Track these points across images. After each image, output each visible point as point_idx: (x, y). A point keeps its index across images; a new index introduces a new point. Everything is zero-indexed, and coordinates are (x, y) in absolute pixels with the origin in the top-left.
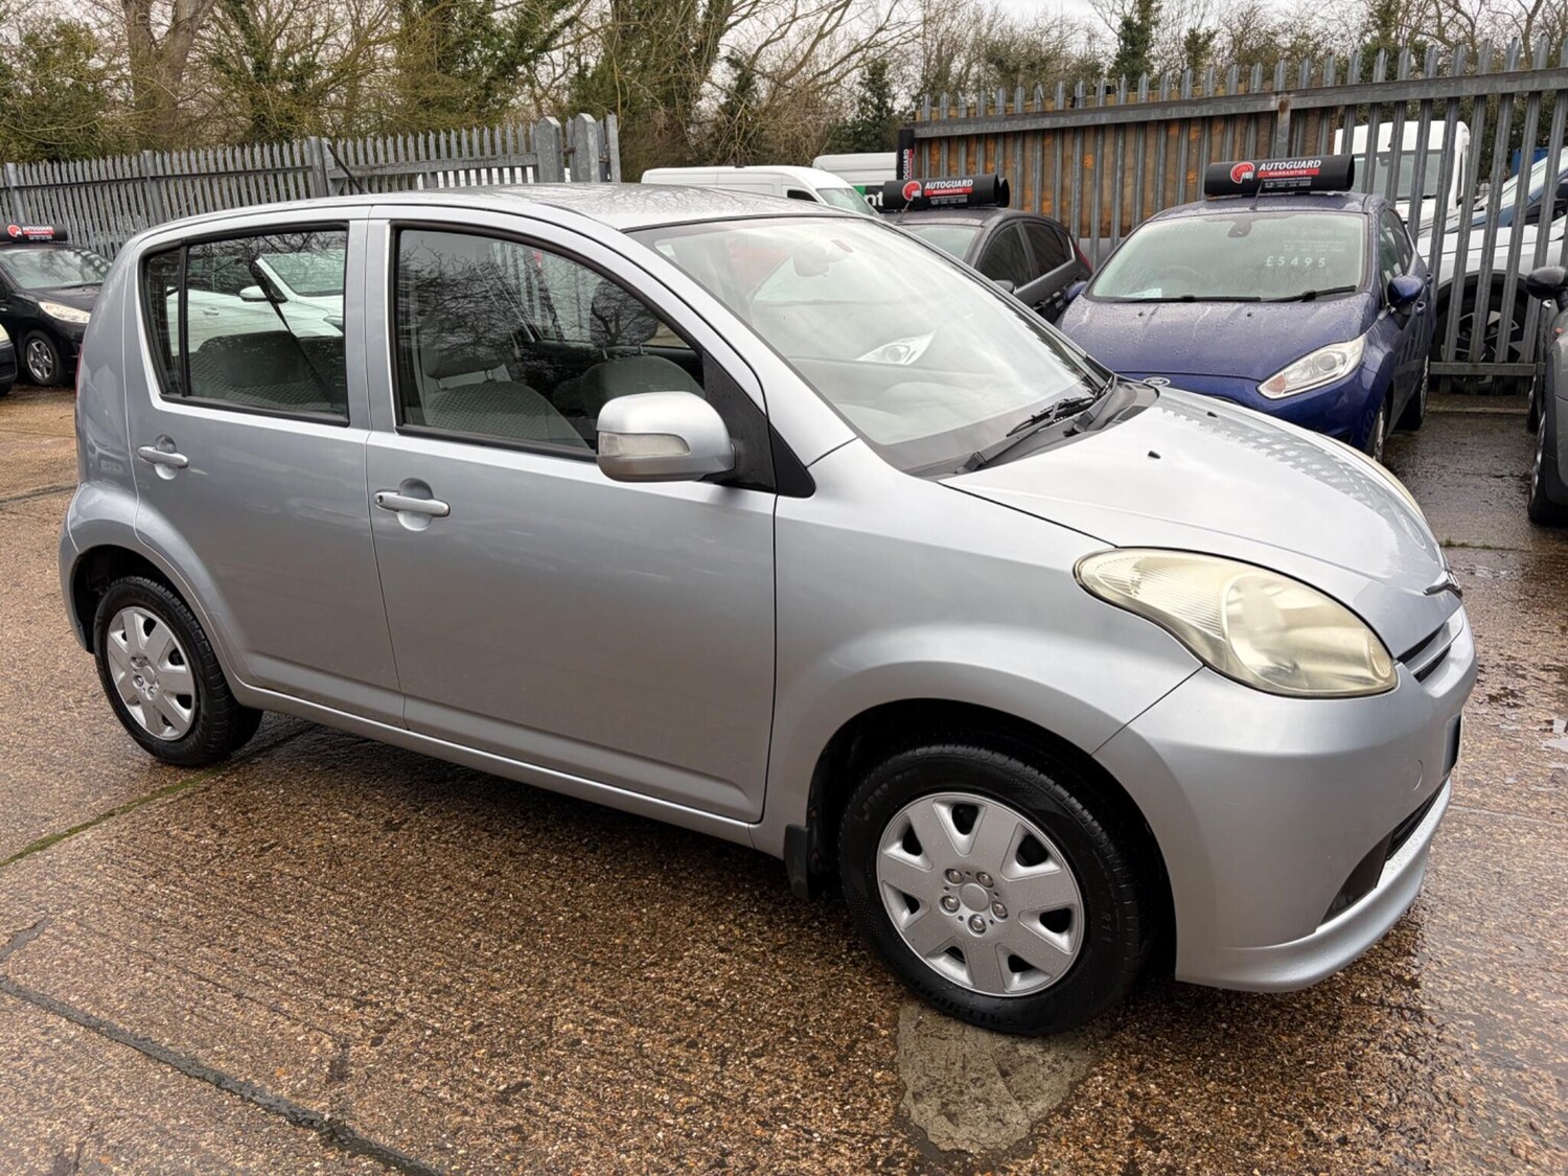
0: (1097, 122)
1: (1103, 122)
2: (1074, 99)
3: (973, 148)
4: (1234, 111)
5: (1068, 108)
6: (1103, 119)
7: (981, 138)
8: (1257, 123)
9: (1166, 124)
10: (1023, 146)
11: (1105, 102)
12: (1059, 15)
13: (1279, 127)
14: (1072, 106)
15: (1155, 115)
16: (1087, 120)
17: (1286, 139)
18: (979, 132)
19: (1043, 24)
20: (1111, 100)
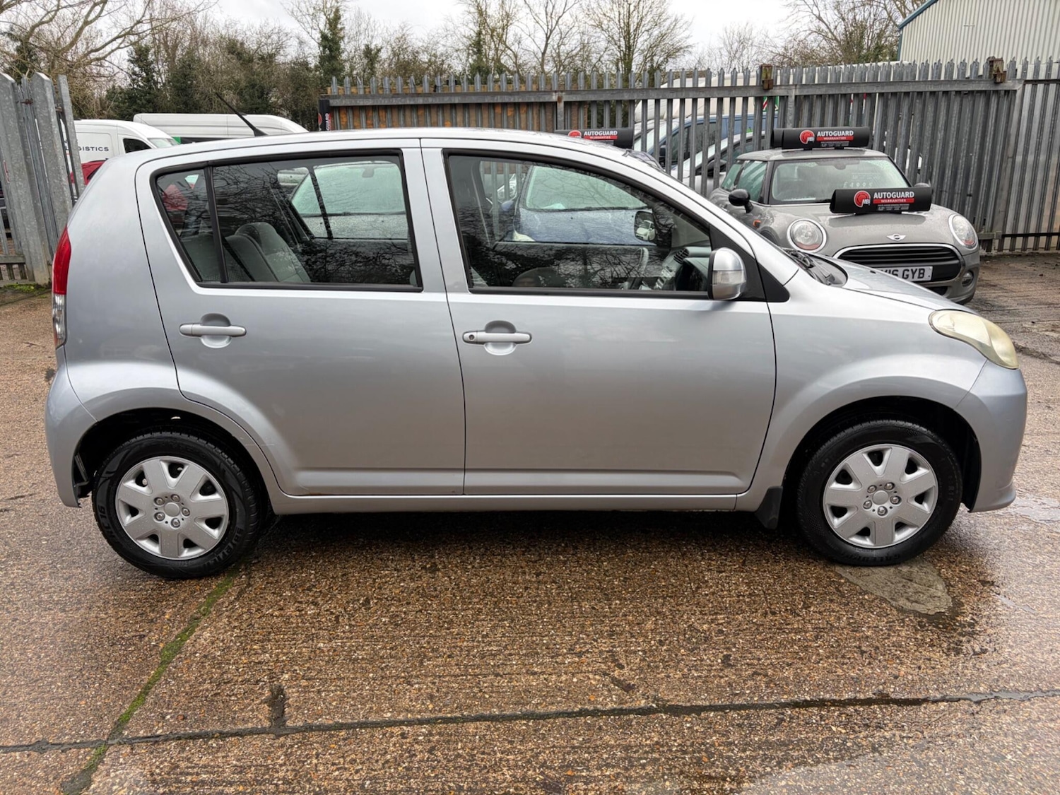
0: (453, 102)
1: (457, 102)
2: (436, 87)
3: (370, 114)
4: (533, 100)
5: (432, 92)
6: (456, 100)
7: (374, 108)
8: (545, 108)
9: (493, 105)
10: (404, 115)
11: (455, 89)
12: (277, 25)
13: (558, 111)
14: (435, 91)
15: (488, 100)
16: (446, 100)
17: (563, 118)
18: (375, 104)
19: (267, 30)
20: (459, 89)
